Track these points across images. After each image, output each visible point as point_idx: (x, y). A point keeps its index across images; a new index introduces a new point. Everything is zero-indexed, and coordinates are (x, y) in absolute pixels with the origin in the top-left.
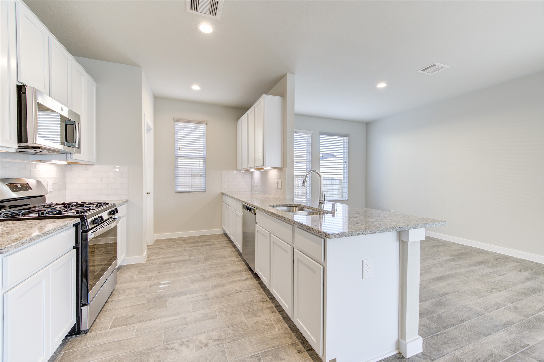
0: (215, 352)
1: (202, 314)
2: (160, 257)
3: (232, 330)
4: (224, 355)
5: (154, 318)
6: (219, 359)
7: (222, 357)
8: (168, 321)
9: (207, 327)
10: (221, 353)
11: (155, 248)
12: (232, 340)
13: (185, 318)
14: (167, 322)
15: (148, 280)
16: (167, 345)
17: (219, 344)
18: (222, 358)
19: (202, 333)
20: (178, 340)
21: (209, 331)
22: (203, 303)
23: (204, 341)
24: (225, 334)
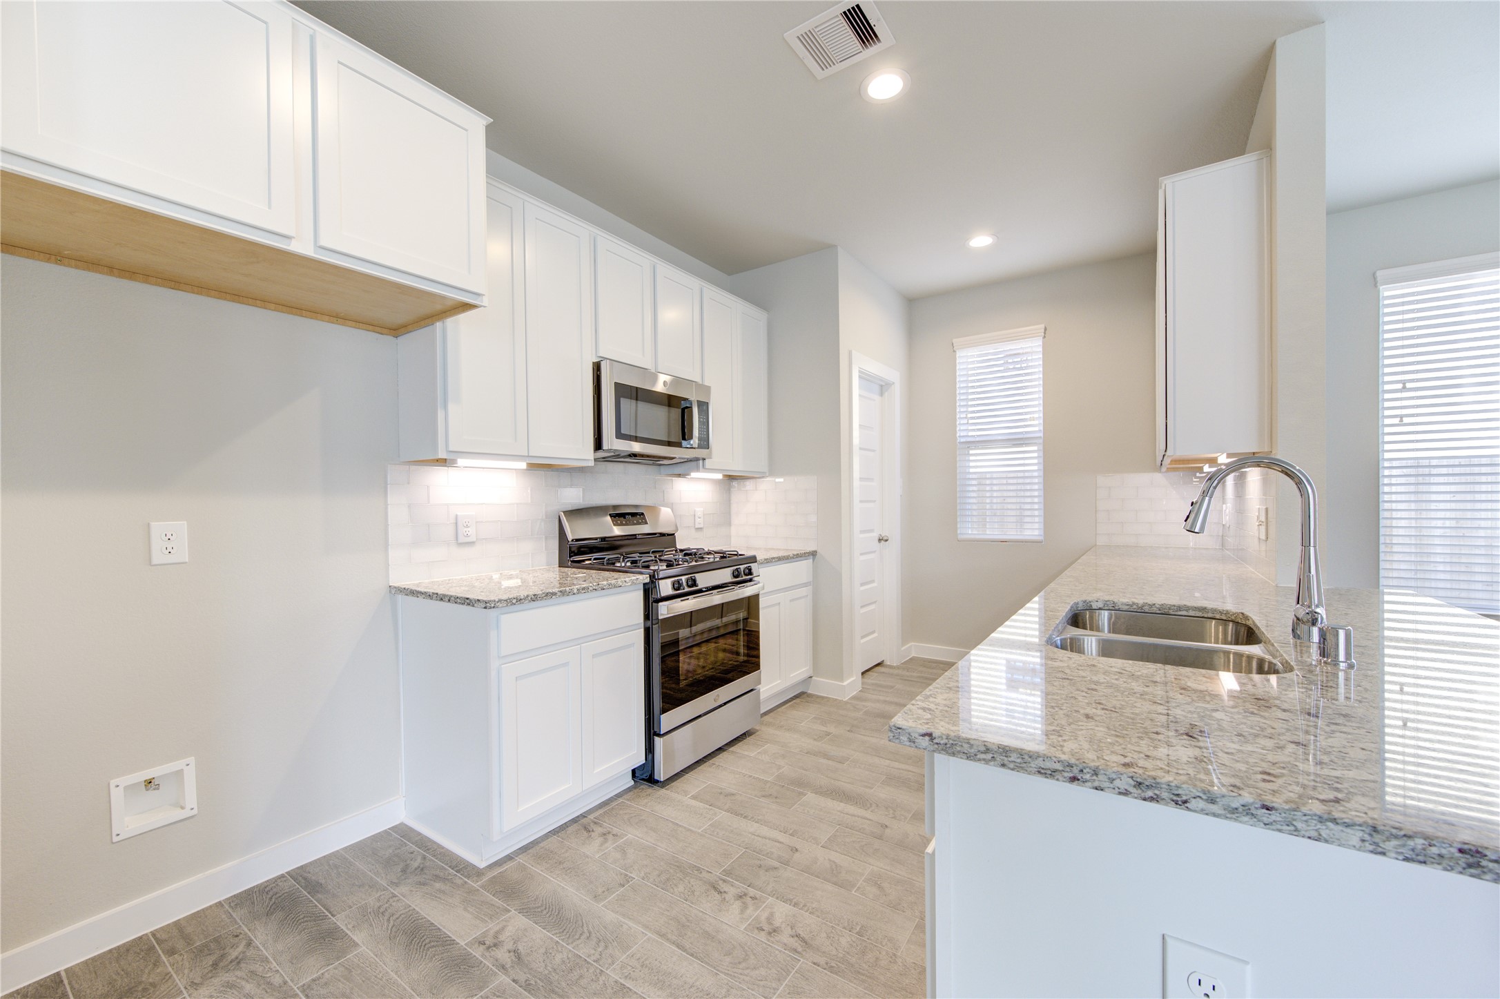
0: (771, 958)
1: (833, 861)
2: (882, 698)
3: (851, 942)
4: (779, 980)
5: (752, 818)
6: (762, 980)
7: (771, 982)
8: (765, 838)
9: (811, 897)
10: (778, 972)
11: (892, 674)
12: (827, 963)
13: (797, 850)
14: (762, 837)
15: (816, 737)
16: (722, 879)
17: (795, 951)
18: (769, 984)
19: (791, 900)
20: (744, 884)
21: (806, 908)
22: (859, 840)
23: (778, 922)
24: (828, 937)
